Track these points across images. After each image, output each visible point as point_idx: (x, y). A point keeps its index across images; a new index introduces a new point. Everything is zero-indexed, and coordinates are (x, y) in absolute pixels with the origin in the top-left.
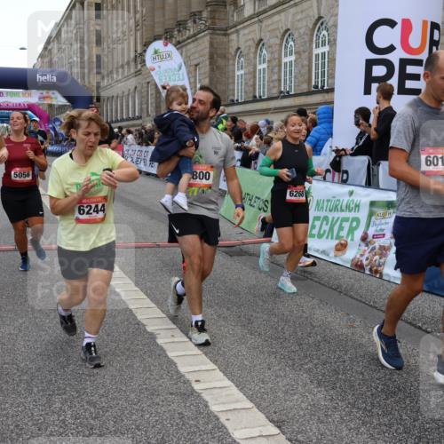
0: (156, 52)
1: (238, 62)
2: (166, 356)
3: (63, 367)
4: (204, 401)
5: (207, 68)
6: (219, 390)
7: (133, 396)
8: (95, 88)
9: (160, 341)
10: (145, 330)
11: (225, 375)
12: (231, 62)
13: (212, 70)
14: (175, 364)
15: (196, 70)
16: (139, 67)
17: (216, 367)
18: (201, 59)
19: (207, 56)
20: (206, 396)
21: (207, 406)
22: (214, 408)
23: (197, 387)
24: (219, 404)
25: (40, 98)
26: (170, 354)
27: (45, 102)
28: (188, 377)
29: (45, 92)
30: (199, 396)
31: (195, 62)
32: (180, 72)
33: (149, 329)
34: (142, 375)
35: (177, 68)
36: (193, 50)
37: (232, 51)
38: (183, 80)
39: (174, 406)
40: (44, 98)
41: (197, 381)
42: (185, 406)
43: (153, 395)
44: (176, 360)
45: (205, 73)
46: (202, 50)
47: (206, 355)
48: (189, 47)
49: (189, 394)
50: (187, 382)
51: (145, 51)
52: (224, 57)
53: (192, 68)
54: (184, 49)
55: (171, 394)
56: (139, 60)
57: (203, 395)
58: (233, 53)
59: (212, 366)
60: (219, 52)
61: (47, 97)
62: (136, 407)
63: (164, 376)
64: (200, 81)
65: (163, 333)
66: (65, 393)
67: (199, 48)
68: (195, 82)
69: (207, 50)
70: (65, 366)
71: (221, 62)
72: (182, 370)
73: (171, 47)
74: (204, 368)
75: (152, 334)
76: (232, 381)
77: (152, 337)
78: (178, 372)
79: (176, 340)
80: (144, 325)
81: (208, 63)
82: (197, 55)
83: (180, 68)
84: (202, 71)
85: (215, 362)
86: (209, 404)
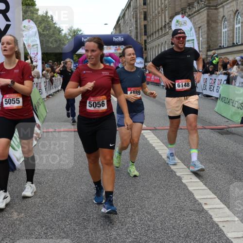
0: (177, 21)
1: (224, 25)
2: (188, 189)
3: (133, 193)
4: (210, 215)
5: (206, 29)
6: (218, 210)
7: (170, 210)
8: (143, 43)
9: (184, 181)
10: (176, 175)
11: (221, 201)
12: (219, 24)
13: (208, 30)
14: (193, 194)
15: (199, 30)
16: (167, 30)
17: (216, 197)
18: (202, 24)
19: (206, 22)
20: (210, 212)
21: (211, 218)
22: (216, 219)
23: (205, 207)
24: (218, 217)
25: (115, 50)
26: (190, 189)
27: (118, 52)
28: (200, 201)
29: (117, 46)
30: (207, 212)
31: (199, 26)
32: (191, 32)
33: (178, 174)
34: (175, 199)
35: (189, 30)
36: (197, 19)
37: (220, 18)
38: (193, 36)
39: (193, 217)
40: (117, 50)
41: (205, 204)
42: (199, 217)
43: (181, 210)
44: (193, 192)
45: (204, 32)
46: (203, 19)
47: (210, 190)
48: (195, 17)
49: (201, 211)
50: (200, 204)
51: (171, 21)
52: (216, 22)
53: (197, 29)
54: (192, 19)
55: (191, 210)
56: (167, 27)
57: (209, 212)
58: (221, 19)
59: (213, 196)
60: (212, 19)
61: (119, 49)
62: (171, 216)
63: (187, 200)
64: (201, 36)
65: (185, 177)
66: (134, 207)
67: (201, 18)
68: (199, 37)
69: (206, 18)
70: (134, 193)
71: (213, 25)
72: (197, 197)
73: (186, 18)
74: (209, 197)
75: (179, 177)
76: (225, 205)
77: (180, 178)
78: (194, 198)
79: (193, 180)
80: (175, 172)
81: (206, 25)
82: (200, 22)
83: (191, 30)
84: (203, 30)
85: (215, 194)
86: (213, 217)
